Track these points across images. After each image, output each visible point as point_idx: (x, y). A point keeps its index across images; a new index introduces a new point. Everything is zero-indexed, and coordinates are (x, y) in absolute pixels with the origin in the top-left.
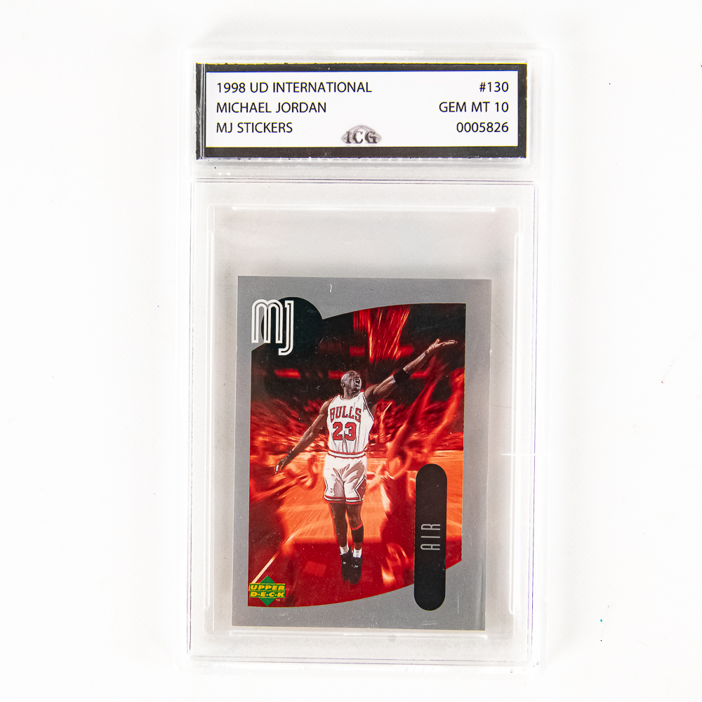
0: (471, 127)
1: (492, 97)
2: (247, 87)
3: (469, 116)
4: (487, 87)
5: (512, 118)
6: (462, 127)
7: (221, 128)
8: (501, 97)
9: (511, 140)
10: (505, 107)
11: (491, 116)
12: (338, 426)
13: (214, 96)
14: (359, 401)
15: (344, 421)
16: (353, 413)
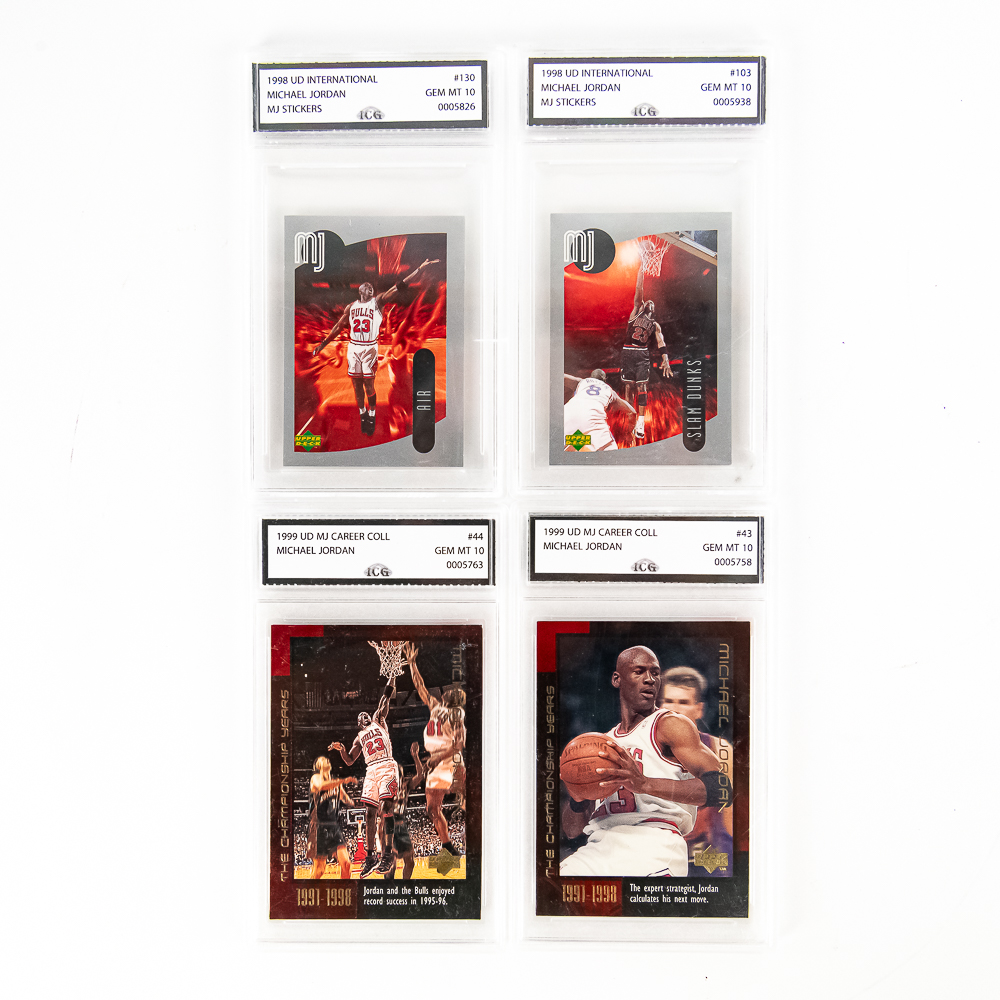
0: (449, 107)
1: (464, 85)
2: (289, 80)
3: (447, 99)
4: (460, 77)
5: (477, 100)
6: (443, 107)
7: (271, 109)
8: (470, 85)
9: (477, 115)
10: (471, 92)
11: (463, 98)
12: (357, 321)
13: (265, 87)
14: (372, 304)
15: (361, 319)
16: (368, 313)
